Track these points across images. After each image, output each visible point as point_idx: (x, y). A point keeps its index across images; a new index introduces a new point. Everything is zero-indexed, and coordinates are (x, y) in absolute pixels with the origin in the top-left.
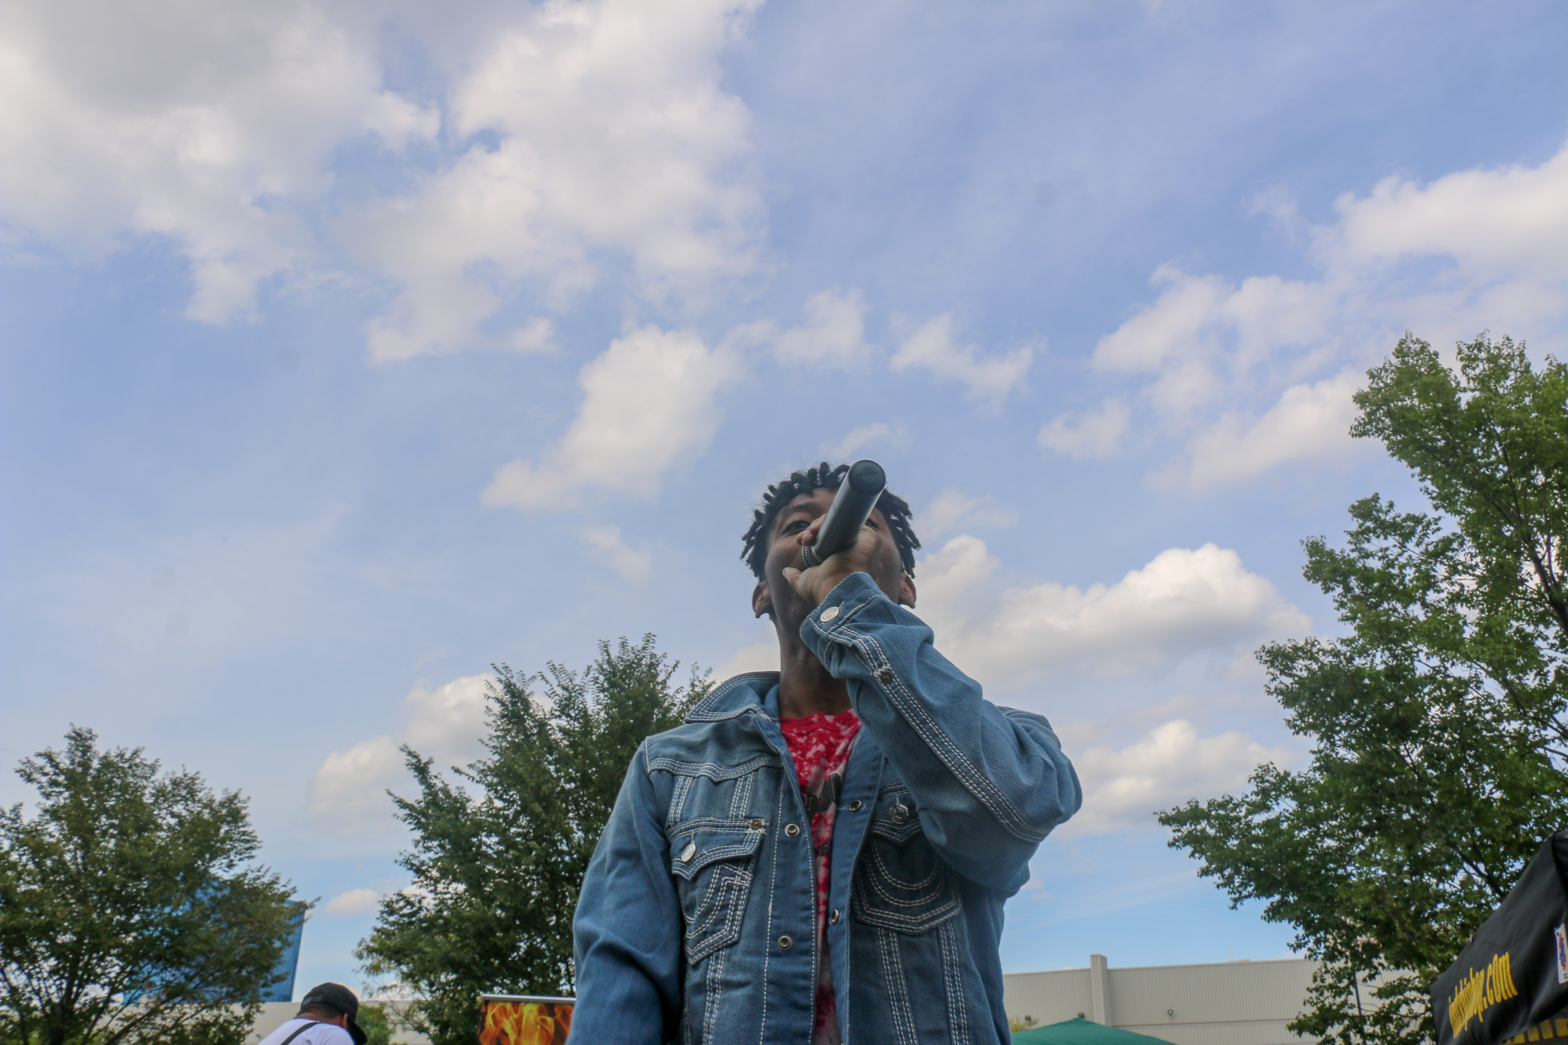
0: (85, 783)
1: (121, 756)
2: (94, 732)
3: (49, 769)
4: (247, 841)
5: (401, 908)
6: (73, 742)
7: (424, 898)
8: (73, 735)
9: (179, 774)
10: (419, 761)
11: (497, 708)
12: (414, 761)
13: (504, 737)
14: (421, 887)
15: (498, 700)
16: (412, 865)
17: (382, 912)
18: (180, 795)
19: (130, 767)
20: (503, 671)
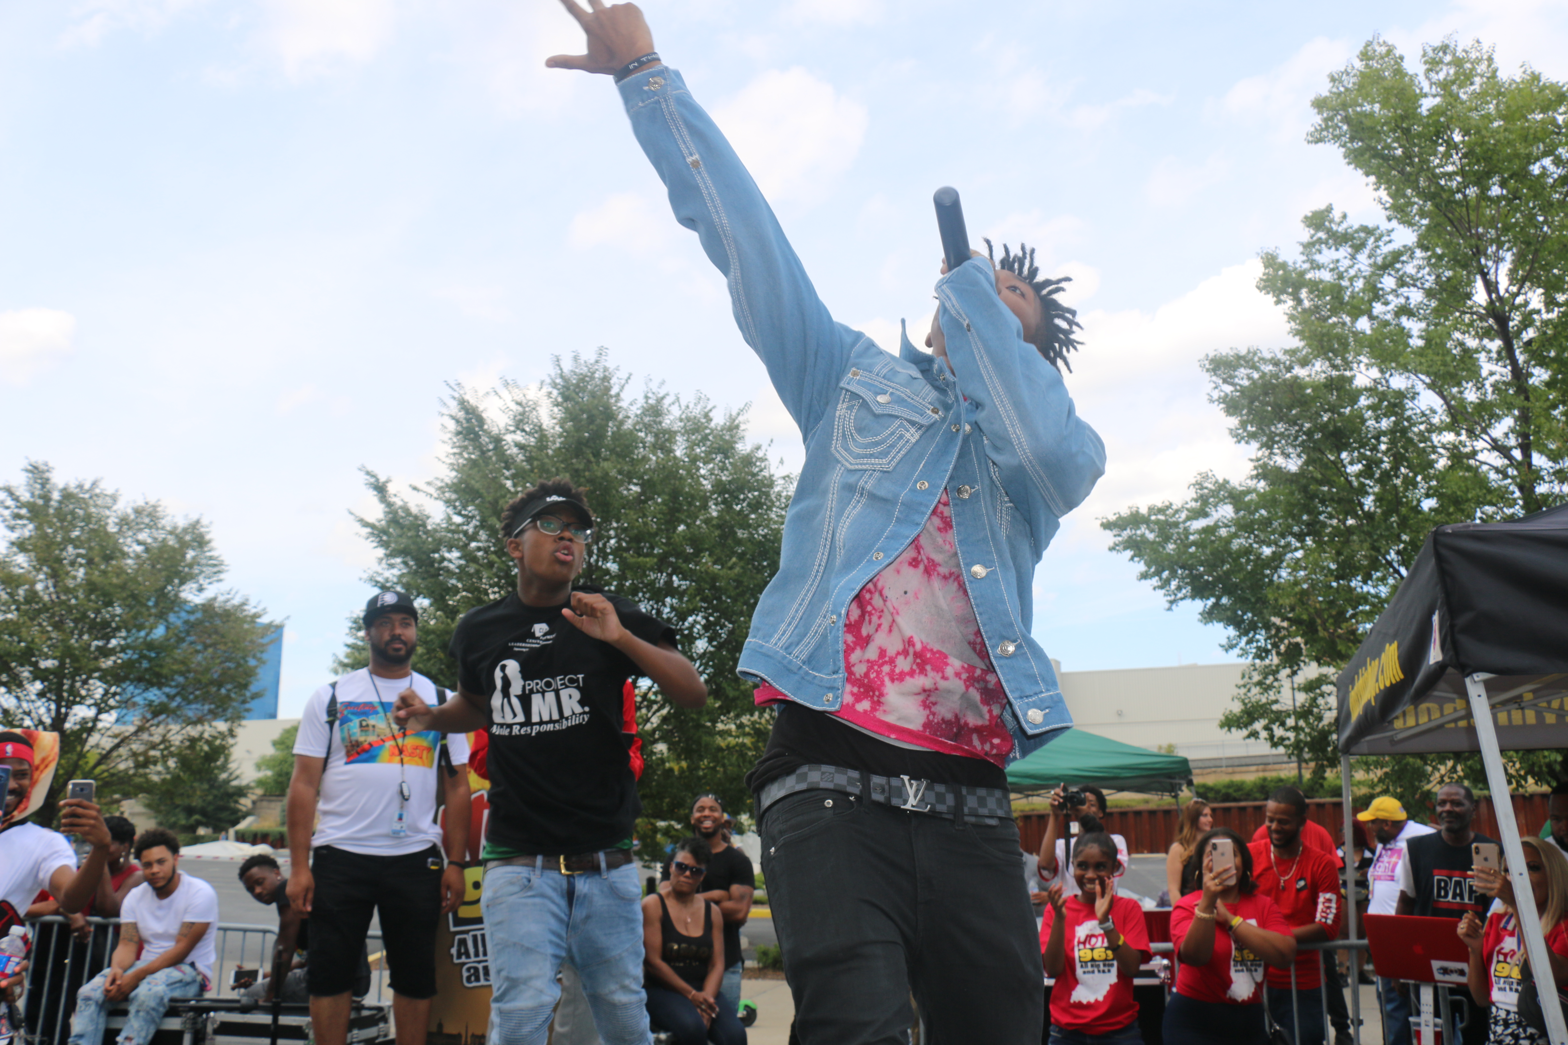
0: (47, 515)
2: (51, 464)
3: (10, 502)
4: (215, 565)
8: (30, 468)
9: (140, 503)
10: (377, 480)
11: (452, 426)
12: (373, 480)
13: (461, 454)
15: (453, 417)
16: (377, 582)
17: (351, 628)
18: (143, 523)
19: (91, 497)
20: (456, 387)
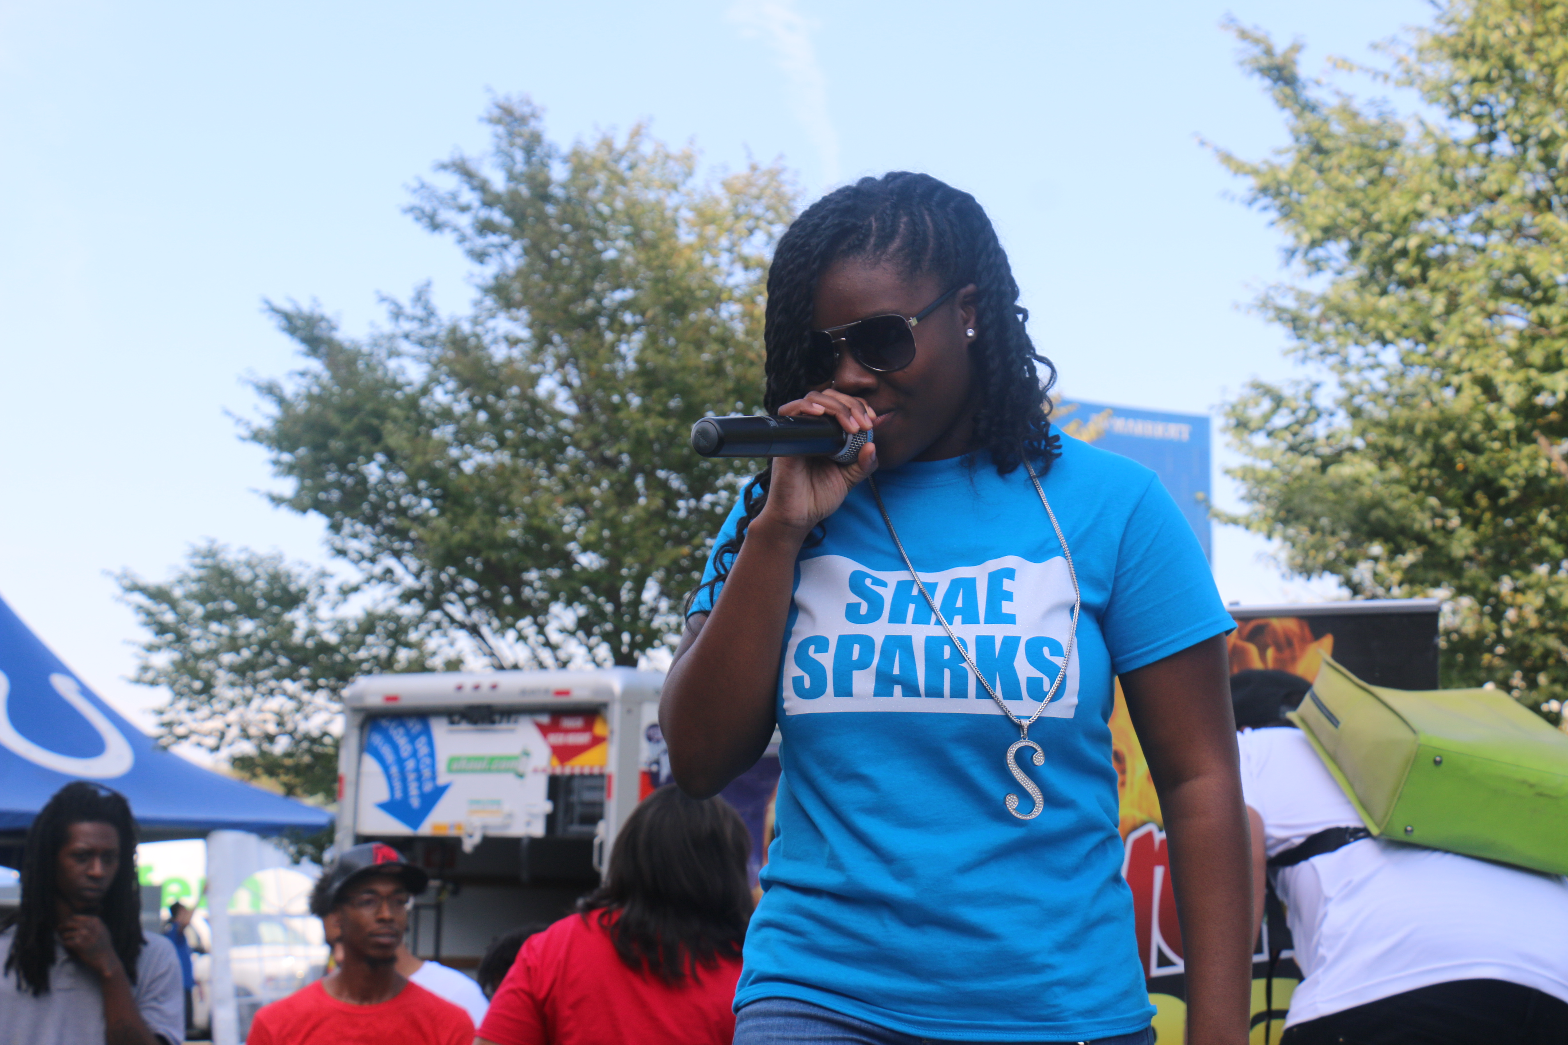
0: (546, 218)
1: (607, 144)
3: (467, 196)
5: (1267, 418)
6: (500, 129)
7: (1317, 386)
8: (496, 112)
10: (1269, 50)
14: (1304, 360)
16: (1280, 309)
18: (750, 216)
19: (633, 166)
